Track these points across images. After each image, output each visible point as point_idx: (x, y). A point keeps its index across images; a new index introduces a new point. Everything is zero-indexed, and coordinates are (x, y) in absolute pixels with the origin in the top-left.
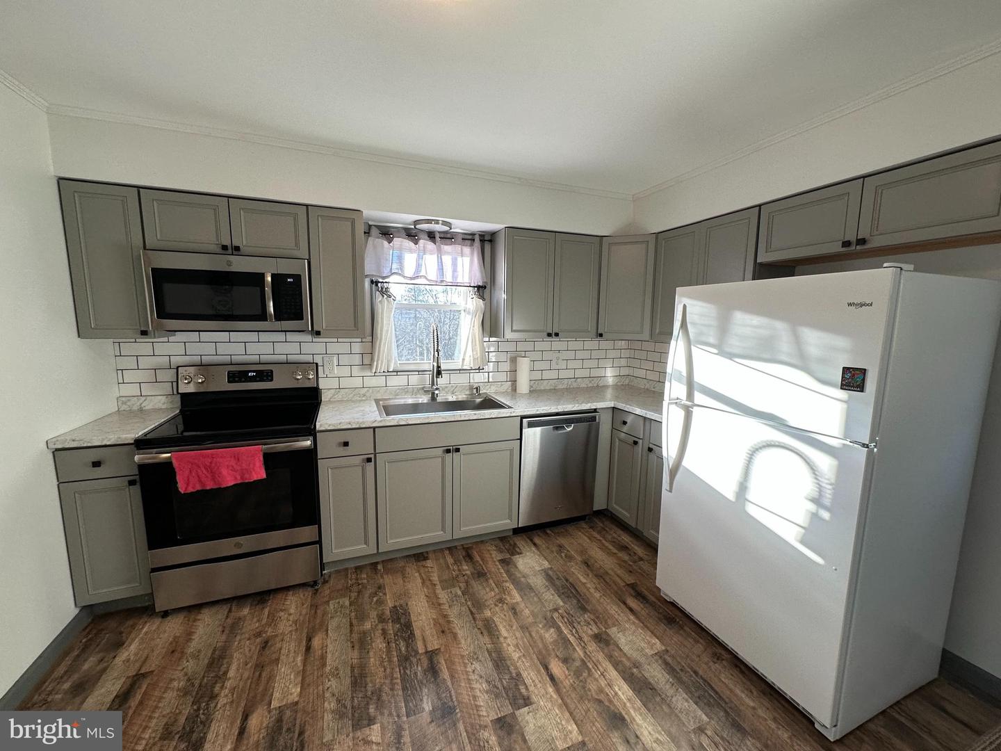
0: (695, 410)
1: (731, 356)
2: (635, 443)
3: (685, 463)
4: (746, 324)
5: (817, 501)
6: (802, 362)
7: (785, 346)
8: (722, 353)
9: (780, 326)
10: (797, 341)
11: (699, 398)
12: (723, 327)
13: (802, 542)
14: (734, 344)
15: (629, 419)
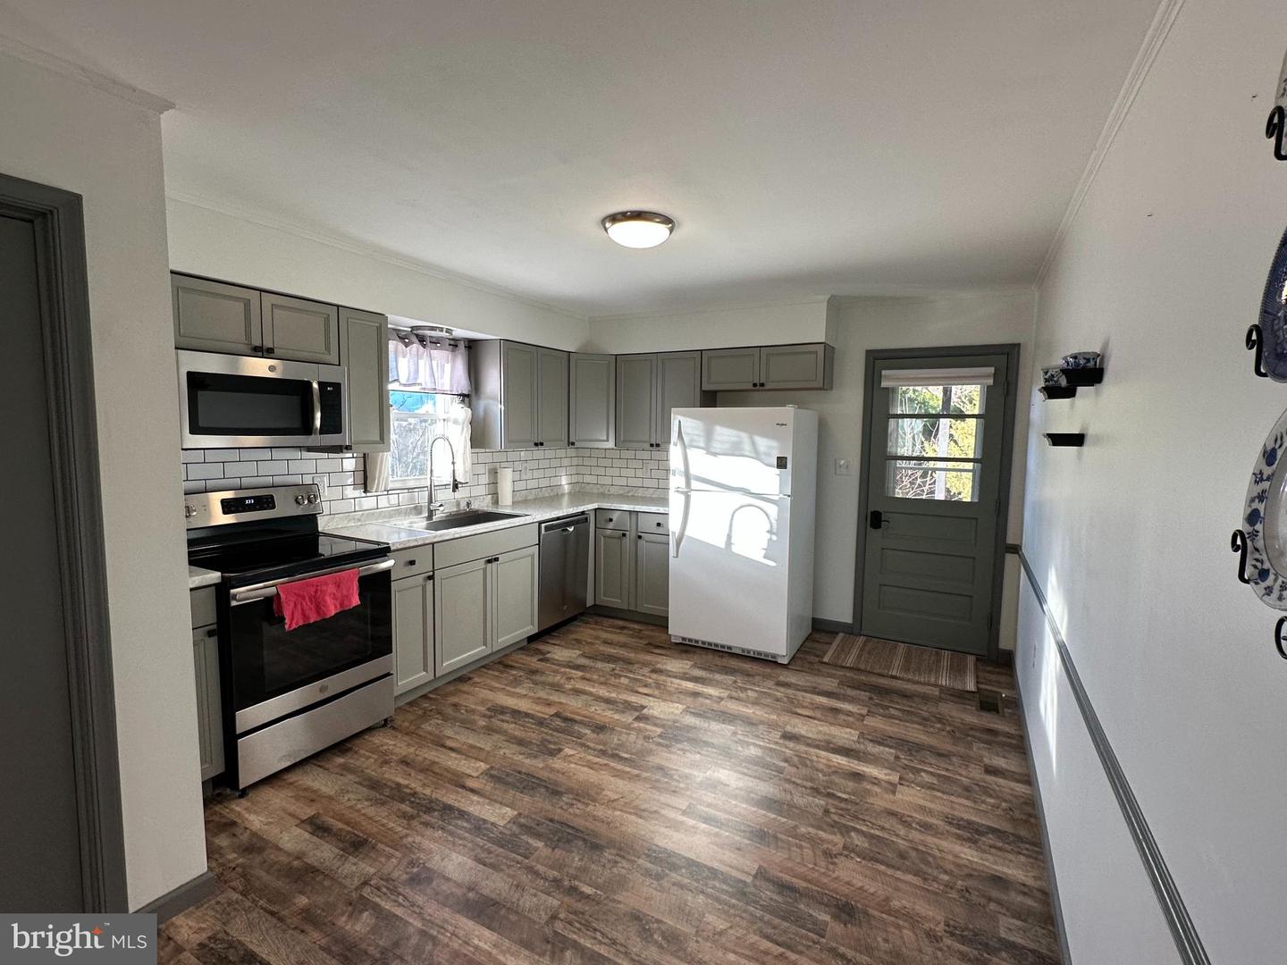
0: (693, 494)
1: (715, 454)
2: (624, 535)
3: (687, 533)
4: (724, 434)
5: (770, 532)
6: (757, 456)
7: (747, 447)
8: (709, 452)
9: (744, 436)
10: (753, 444)
11: (695, 485)
12: (709, 436)
13: (765, 557)
14: (717, 446)
15: (615, 516)
